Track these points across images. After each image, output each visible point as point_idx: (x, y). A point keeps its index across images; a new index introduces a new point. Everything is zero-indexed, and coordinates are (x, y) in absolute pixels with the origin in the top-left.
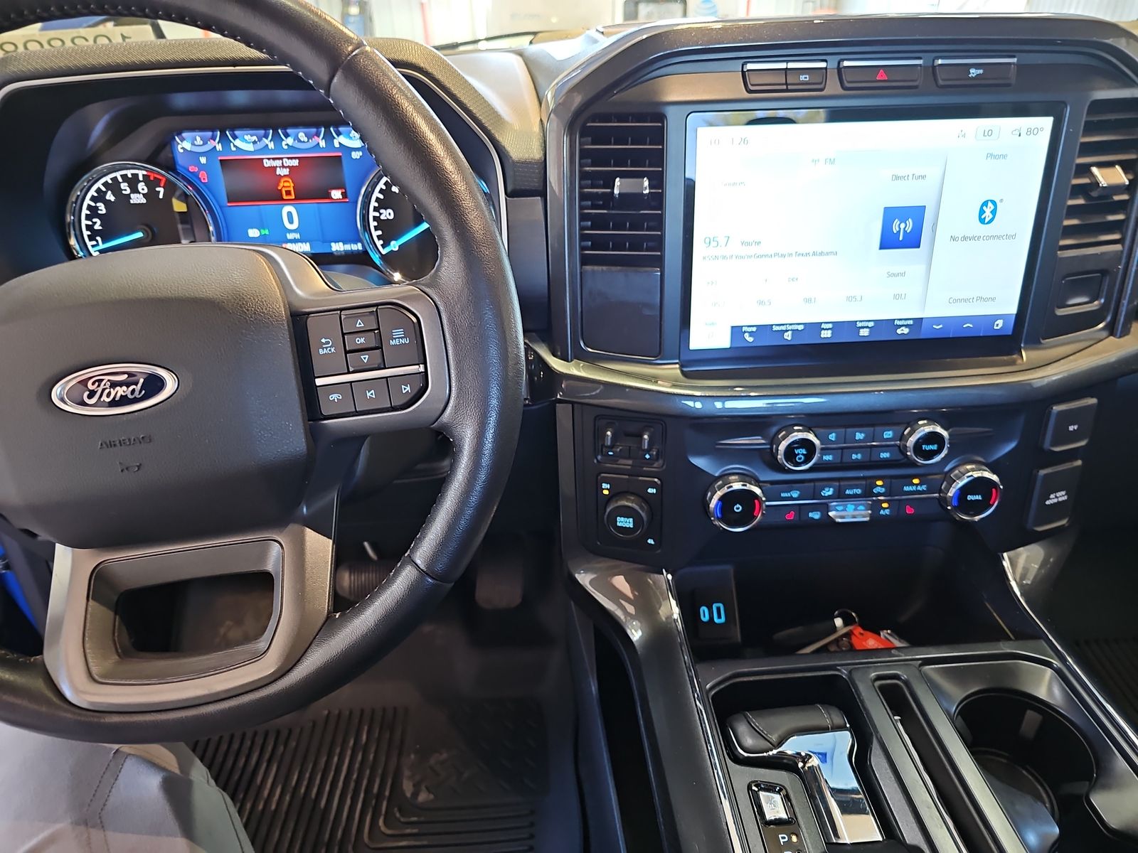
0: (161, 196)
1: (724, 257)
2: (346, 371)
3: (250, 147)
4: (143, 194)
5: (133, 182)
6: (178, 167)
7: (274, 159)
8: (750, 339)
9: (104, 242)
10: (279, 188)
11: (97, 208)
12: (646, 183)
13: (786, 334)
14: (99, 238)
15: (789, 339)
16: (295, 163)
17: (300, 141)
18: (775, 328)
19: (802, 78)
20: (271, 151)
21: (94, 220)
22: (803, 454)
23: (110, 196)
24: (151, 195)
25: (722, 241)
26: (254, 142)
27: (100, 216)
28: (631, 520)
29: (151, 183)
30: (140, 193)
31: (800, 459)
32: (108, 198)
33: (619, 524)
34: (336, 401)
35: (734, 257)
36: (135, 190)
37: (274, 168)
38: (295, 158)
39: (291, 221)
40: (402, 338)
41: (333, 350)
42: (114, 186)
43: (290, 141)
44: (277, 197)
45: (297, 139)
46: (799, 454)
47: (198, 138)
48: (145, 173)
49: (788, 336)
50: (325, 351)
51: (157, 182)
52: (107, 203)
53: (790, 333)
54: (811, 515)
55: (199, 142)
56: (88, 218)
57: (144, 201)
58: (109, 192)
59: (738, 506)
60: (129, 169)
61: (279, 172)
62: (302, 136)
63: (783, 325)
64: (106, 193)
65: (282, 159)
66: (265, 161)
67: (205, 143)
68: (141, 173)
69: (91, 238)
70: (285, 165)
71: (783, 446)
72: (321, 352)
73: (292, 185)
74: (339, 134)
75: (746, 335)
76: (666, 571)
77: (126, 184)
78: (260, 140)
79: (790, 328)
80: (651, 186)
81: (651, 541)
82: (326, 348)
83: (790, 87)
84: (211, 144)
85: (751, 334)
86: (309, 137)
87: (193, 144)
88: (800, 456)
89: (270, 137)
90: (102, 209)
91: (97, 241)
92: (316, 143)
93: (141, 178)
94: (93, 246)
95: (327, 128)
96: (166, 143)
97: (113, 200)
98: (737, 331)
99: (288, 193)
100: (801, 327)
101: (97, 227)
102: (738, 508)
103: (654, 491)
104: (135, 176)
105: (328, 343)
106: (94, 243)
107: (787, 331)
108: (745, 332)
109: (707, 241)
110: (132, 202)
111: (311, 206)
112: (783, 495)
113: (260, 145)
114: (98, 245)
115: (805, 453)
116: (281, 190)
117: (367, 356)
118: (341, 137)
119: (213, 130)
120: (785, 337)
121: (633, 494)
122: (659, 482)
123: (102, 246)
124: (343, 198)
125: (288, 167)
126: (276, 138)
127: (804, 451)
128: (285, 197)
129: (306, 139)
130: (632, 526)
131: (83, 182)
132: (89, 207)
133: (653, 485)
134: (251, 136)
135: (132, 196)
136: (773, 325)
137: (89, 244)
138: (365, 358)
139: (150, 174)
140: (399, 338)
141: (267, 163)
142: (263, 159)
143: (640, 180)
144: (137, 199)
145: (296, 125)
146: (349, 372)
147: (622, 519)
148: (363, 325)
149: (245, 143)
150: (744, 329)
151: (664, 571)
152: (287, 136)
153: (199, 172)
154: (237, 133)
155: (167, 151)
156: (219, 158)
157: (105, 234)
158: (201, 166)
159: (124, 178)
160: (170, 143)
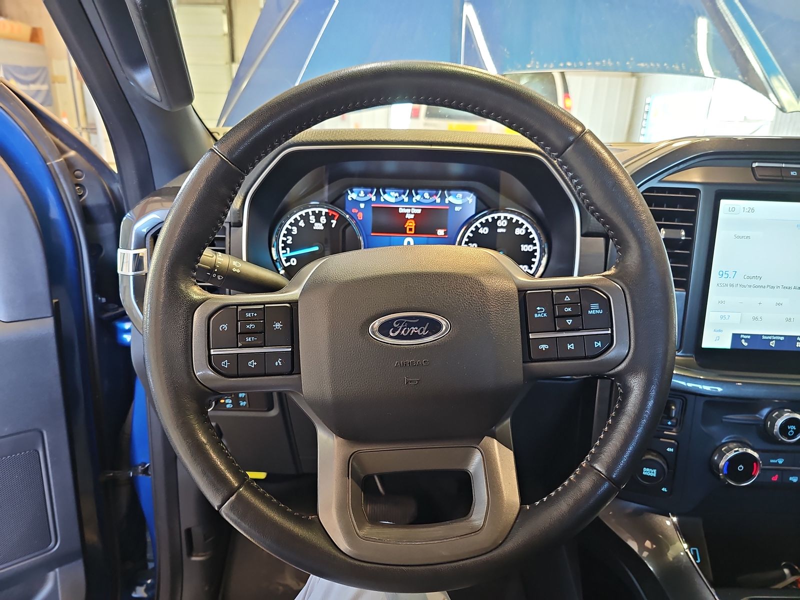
0: (333, 226)
1: (732, 285)
2: (554, 330)
3: (393, 200)
4: (323, 224)
5: (318, 216)
6: (346, 209)
7: (406, 208)
8: (746, 344)
9: (291, 251)
10: (405, 226)
11: (292, 230)
12: (683, 233)
13: (772, 342)
14: (288, 249)
15: (773, 346)
16: (419, 211)
17: (424, 198)
18: (764, 338)
19: (792, 173)
20: (406, 204)
21: (288, 237)
22: (793, 430)
23: (302, 224)
24: (327, 225)
25: (731, 274)
26: (396, 197)
27: (292, 235)
28: (655, 471)
29: (329, 217)
30: (321, 223)
31: (791, 433)
32: (300, 224)
33: (644, 473)
34: (544, 349)
35: (739, 285)
36: (318, 221)
37: (405, 214)
38: (419, 208)
40: (597, 309)
41: (545, 315)
42: (306, 218)
43: (418, 198)
44: (403, 231)
45: (423, 196)
46: (790, 429)
47: (362, 192)
48: (327, 211)
49: (773, 344)
50: (539, 315)
51: (333, 217)
52: (299, 228)
53: (774, 341)
54: (791, 479)
55: (362, 194)
56: (285, 236)
57: (322, 228)
58: (302, 221)
59: (741, 466)
60: (318, 207)
61: (407, 216)
62: (426, 195)
63: (770, 336)
64: (299, 221)
65: (411, 208)
66: (400, 209)
67: (366, 195)
68: (324, 211)
69: (283, 248)
70: (412, 212)
71: (779, 422)
72: (536, 316)
73: (414, 225)
74: (449, 195)
75: (743, 341)
76: (672, 514)
77: (314, 217)
78: (400, 195)
79: (774, 338)
80: (686, 236)
81: (664, 489)
82: (540, 313)
83: (785, 178)
84: (369, 196)
85: (746, 340)
86: (431, 195)
87: (358, 196)
88: (792, 431)
89: (406, 194)
90: (295, 230)
91: (287, 251)
92: (434, 200)
93: (324, 214)
94: (283, 254)
95: (443, 190)
96: (343, 195)
97: (303, 226)
98: (736, 337)
99: (410, 230)
100: (782, 338)
101: (289, 242)
102: (741, 468)
103: (672, 450)
104: (320, 212)
105: (542, 310)
106: (285, 251)
107: (772, 340)
108: (742, 338)
109: (721, 273)
110: (314, 228)
111: (423, 238)
112: (772, 461)
113: (399, 199)
114: (286, 253)
115: (795, 429)
116: (406, 228)
117: (571, 321)
118: (451, 197)
119: (372, 188)
120: (771, 345)
121: (654, 451)
122: (676, 443)
123: (289, 254)
124: (445, 235)
125: (414, 213)
126: (410, 196)
127: (794, 428)
128: (408, 232)
129: (428, 197)
130: (655, 476)
131: (288, 214)
132: (287, 229)
133: (671, 445)
134: (395, 192)
135: (316, 224)
136: (763, 335)
137: (281, 252)
138: (569, 322)
139: (329, 212)
140: (595, 309)
141: (401, 211)
142: (399, 208)
143: (678, 230)
144: (319, 226)
145: (424, 188)
146: (555, 331)
147: (648, 470)
148: (569, 299)
149: (390, 197)
150: (742, 336)
151: (670, 514)
152: (417, 194)
153: (358, 213)
154: (386, 190)
155: (342, 199)
156: (372, 205)
157: (293, 248)
158: (360, 210)
159: (314, 213)
160: (344, 194)
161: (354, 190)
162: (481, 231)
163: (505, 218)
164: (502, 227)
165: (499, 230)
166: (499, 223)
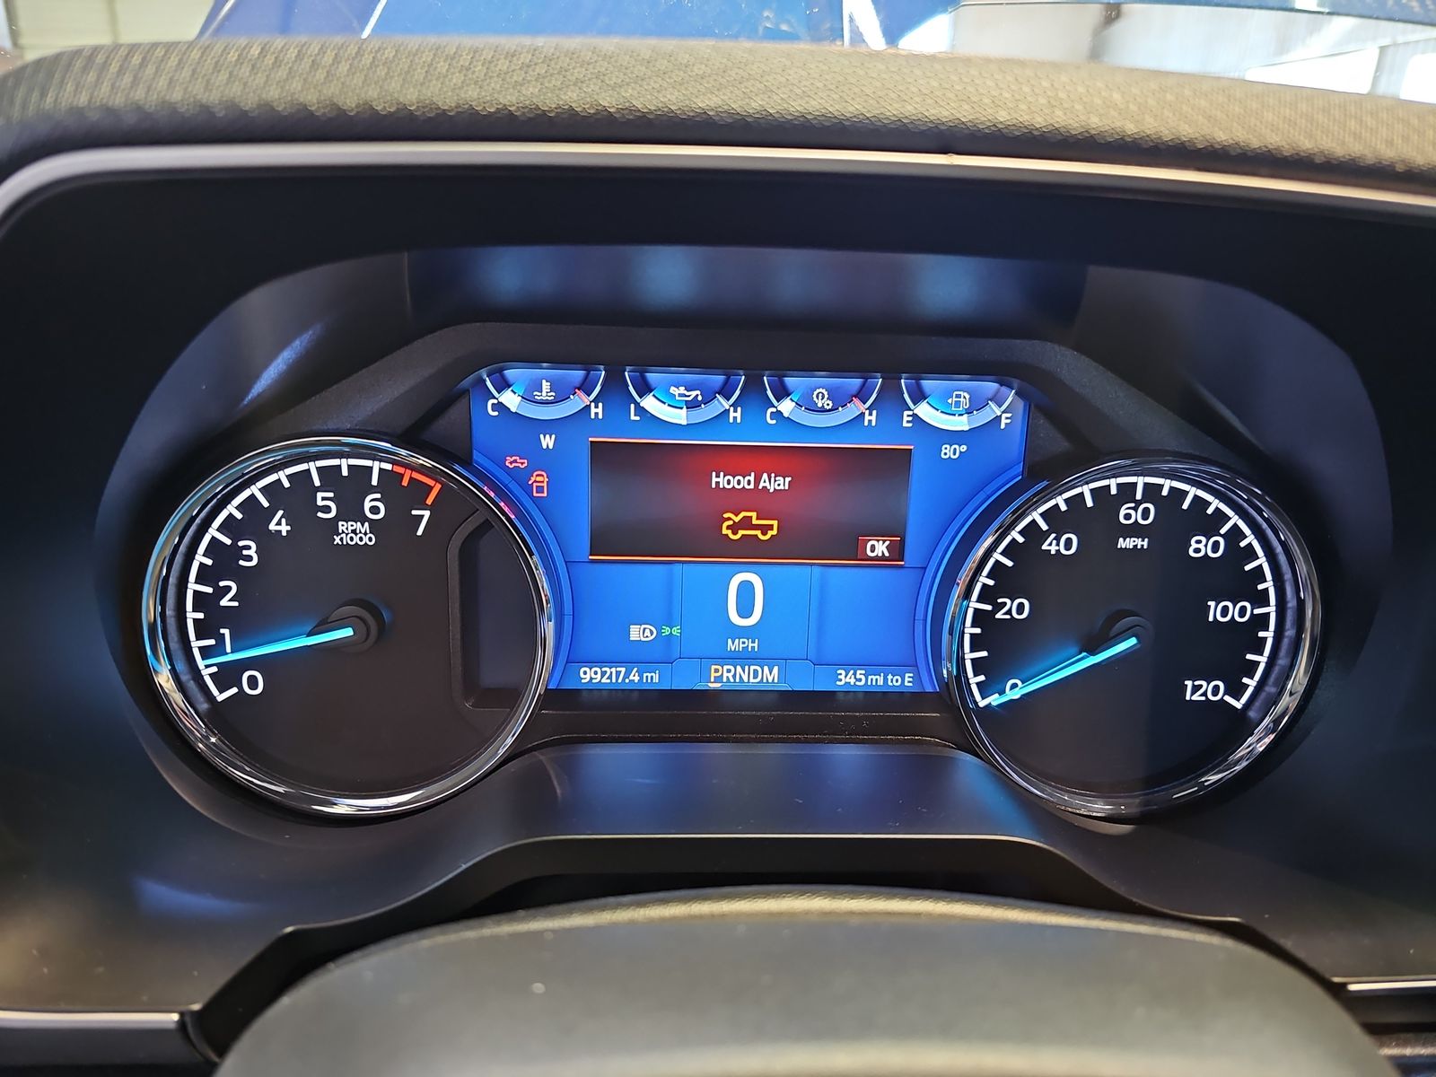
0: (420, 531)
3: (680, 417)
4: (371, 521)
5: (350, 490)
6: (476, 456)
9: (237, 645)
11: (237, 552)
14: (225, 633)
21: (223, 583)
23: (279, 525)
24: (394, 528)
27: (241, 575)
29: (399, 493)
30: (363, 519)
32: (272, 526)
36: (352, 511)
39: (745, 611)
42: (297, 498)
43: (787, 406)
45: (807, 402)
47: (546, 386)
48: (388, 467)
51: (417, 494)
52: (267, 541)
55: (546, 391)
56: (207, 576)
57: (369, 540)
58: (281, 513)
60: (348, 456)
62: (823, 396)
64: (270, 513)
67: (560, 399)
68: (377, 468)
69: (205, 630)
77: (332, 494)
78: (708, 398)
84: (577, 401)
87: (529, 398)
90: (250, 556)
91: (220, 639)
93: (375, 481)
94: (206, 652)
95: (891, 377)
97: (285, 535)
101: (228, 601)
104: (361, 473)
106: (211, 644)
110: (337, 540)
111: (802, 576)
114: (219, 650)
119: (588, 365)
123: (230, 654)
126: (752, 397)
129: (829, 404)
131: (215, 484)
132: (216, 549)
135: (342, 526)
137: (198, 645)
139: (400, 471)
144: (354, 534)
145: (810, 367)
149: (669, 404)
152: (782, 392)
153: (529, 472)
154: (652, 377)
155: (454, 413)
156: (590, 439)
157: (246, 624)
158: (540, 459)
159: (329, 475)
160: (465, 392)
161: (510, 374)
162: (1050, 545)
163: (1152, 492)
164: (1135, 530)
165: (1125, 543)
166: (1128, 514)
